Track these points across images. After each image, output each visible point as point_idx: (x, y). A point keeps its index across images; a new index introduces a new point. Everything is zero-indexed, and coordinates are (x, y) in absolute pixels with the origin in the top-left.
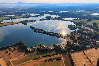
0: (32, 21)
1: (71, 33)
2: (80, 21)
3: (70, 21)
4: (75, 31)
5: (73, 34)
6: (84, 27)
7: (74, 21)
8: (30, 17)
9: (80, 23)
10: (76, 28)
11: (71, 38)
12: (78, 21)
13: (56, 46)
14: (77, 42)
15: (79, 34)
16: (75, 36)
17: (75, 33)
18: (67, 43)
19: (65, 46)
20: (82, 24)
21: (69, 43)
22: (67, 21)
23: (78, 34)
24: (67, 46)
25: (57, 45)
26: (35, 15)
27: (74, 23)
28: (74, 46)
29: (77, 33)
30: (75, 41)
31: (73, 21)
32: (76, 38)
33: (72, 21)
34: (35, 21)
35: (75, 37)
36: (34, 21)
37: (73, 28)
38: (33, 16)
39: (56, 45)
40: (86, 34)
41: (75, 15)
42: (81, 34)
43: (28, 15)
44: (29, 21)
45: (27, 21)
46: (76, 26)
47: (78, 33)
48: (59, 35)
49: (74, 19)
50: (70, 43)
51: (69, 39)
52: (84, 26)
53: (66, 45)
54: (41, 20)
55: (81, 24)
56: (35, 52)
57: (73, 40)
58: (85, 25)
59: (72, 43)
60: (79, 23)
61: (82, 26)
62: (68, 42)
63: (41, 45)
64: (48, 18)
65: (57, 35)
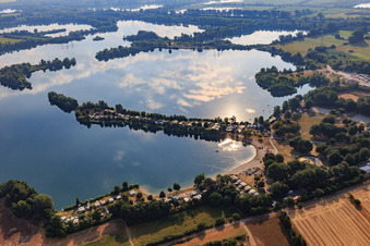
0: (55, 66)
1: (277, 110)
2: (313, 44)
3: (260, 47)
4: (294, 96)
5: (288, 116)
6: (340, 73)
7: (286, 48)
8: (41, 43)
9: (318, 56)
10: (301, 84)
11: (280, 136)
12: (302, 48)
13: (209, 182)
14: (313, 152)
15: (320, 114)
16: (301, 123)
17: (299, 106)
18: (261, 166)
19: (257, 179)
20: (326, 62)
21: (275, 163)
22: (249, 48)
23: (313, 114)
24: (264, 179)
25: (214, 178)
26: (67, 34)
27: (286, 57)
28: (301, 172)
29: (308, 106)
30: (302, 148)
31: (278, 47)
32: (306, 135)
33: (272, 49)
34: (73, 63)
35: (298, 128)
36: (69, 63)
37: (282, 84)
38: (57, 35)
39: (207, 177)
40: (352, 108)
41: (285, 15)
42: (327, 113)
43: (24, 33)
44: (37, 68)
45: (27, 70)
46: (298, 70)
47: (315, 109)
48: (216, 127)
49: (282, 37)
50: (280, 158)
51: (271, 140)
52: (336, 68)
53: (259, 173)
54: (103, 56)
55: (321, 60)
56: (101, 229)
57: (291, 144)
58: (340, 63)
59: (288, 159)
60: (309, 56)
61: (329, 68)
62: (269, 158)
63: (126, 188)
64: (144, 43)
65: (206, 126)
